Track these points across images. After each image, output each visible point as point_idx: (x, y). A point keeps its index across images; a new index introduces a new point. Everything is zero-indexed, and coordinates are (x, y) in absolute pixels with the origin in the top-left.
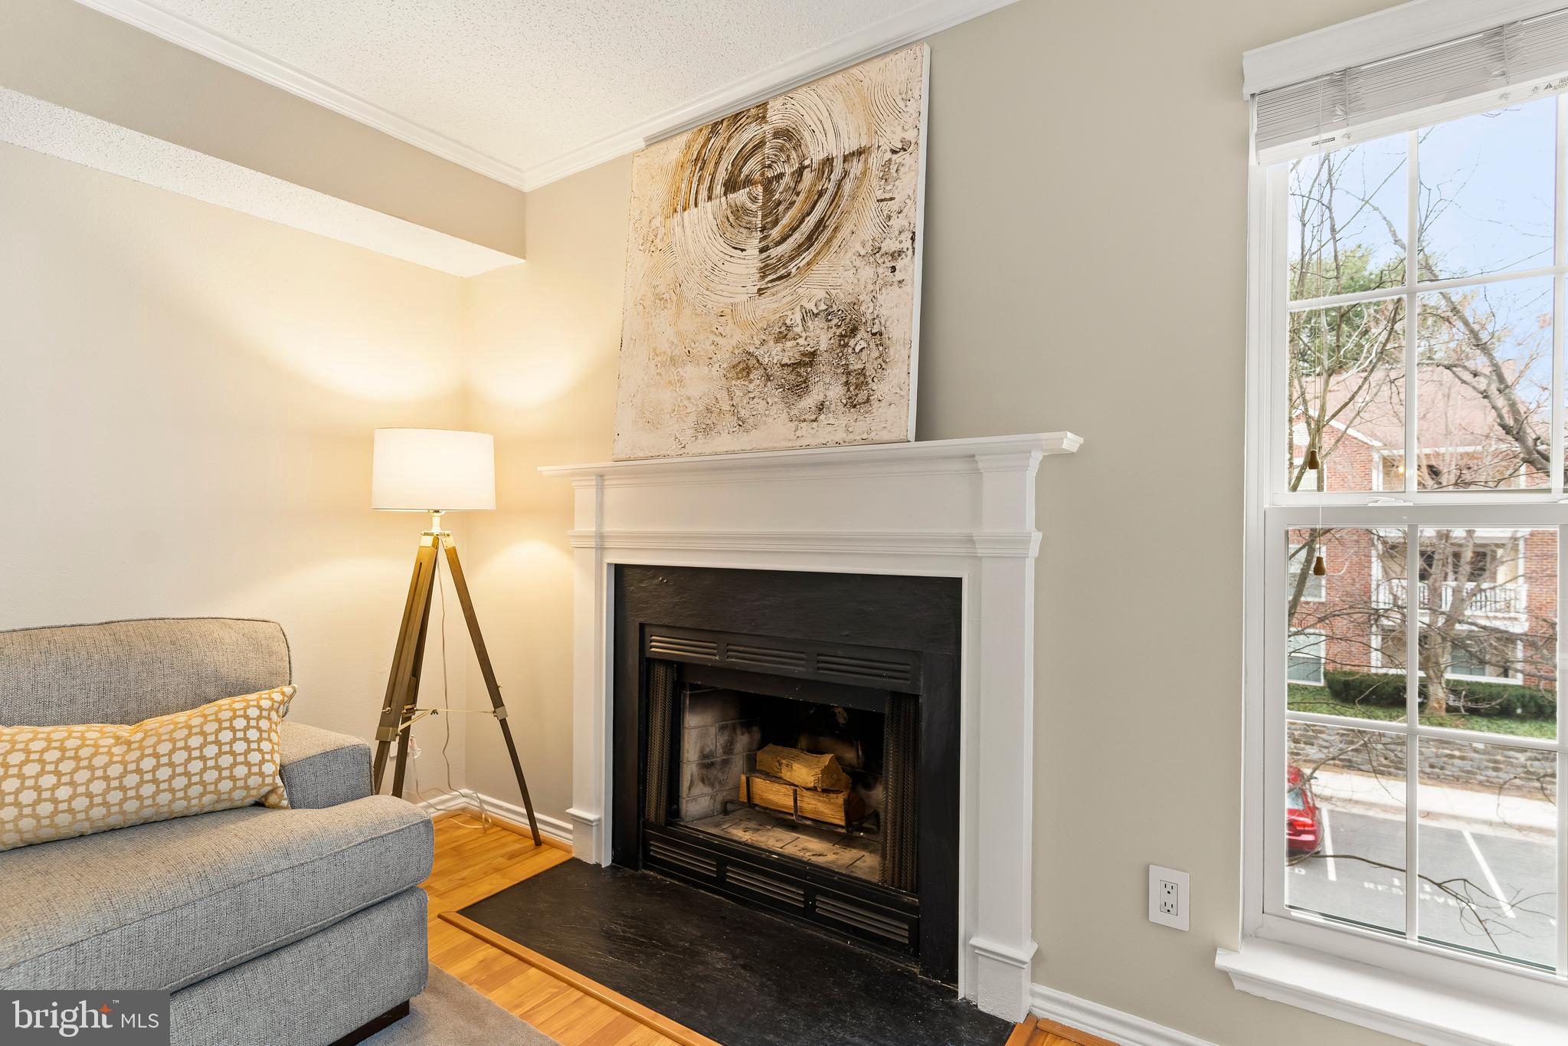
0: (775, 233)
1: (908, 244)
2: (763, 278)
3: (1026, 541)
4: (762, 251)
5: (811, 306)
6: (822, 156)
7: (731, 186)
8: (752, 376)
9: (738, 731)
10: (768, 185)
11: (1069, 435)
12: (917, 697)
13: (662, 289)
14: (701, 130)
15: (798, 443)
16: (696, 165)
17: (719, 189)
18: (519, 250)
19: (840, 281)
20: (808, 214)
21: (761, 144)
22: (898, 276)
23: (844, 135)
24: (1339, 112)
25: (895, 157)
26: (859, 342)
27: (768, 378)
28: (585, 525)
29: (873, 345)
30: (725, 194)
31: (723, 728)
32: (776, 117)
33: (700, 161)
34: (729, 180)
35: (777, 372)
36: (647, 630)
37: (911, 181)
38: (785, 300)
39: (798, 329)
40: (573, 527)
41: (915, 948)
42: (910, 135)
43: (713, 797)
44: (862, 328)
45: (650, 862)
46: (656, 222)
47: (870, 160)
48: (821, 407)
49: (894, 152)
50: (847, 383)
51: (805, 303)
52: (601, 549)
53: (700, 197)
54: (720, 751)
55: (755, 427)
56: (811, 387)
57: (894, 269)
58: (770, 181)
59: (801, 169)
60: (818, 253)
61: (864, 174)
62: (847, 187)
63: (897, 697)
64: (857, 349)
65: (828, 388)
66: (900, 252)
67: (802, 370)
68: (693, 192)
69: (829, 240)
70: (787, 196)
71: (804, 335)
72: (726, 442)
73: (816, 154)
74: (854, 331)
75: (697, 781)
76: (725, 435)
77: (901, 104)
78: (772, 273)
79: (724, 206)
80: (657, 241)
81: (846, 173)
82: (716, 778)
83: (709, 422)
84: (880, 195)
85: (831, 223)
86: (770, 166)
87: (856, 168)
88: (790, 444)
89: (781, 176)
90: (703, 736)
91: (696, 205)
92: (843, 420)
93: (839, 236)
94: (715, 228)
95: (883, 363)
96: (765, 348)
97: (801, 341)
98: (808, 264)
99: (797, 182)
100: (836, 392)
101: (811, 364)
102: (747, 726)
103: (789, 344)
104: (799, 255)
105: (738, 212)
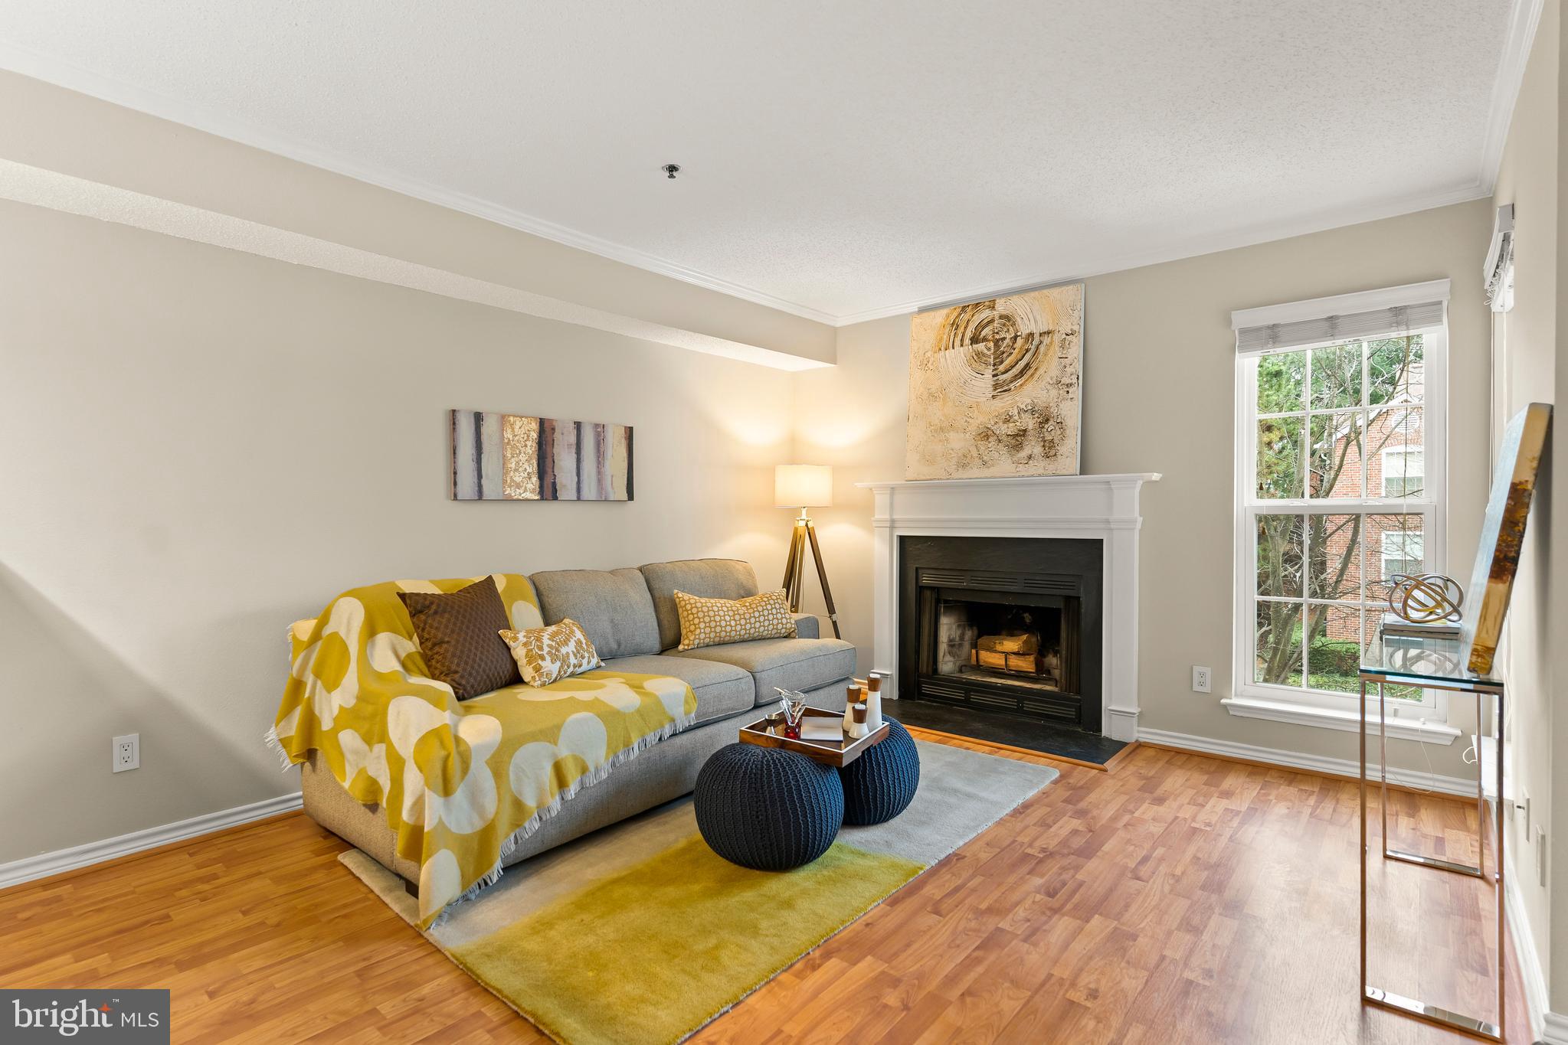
0: (1002, 368)
1: (1075, 380)
2: (995, 390)
3: (1135, 521)
4: (994, 376)
5: (1023, 406)
6: (1028, 331)
7: (975, 340)
8: (990, 440)
9: (967, 629)
10: (997, 343)
11: (1155, 474)
12: (1079, 598)
13: (933, 390)
14: (955, 309)
15: (1018, 474)
16: (952, 327)
17: (967, 341)
18: (833, 361)
19: (1039, 396)
20: (1020, 360)
21: (992, 321)
22: (1070, 396)
23: (1040, 323)
24: (1270, 342)
25: (1067, 337)
26: (1050, 426)
27: (1000, 441)
28: (881, 514)
29: (1057, 428)
30: (971, 344)
31: (959, 626)
32: (1001, 307)
33: (955, 325)
34: (973, 337)
35: (1004, 438)
36: (920, 572)
37: (1075, 351)
38: (1008, 403)
39: (1016, 418)
40: (874, 516)
41: (1078, 720)
42: (1076, 328)
43: (954, 663)
44: (1051, 419)
45: (922, 695)
46: (929, 354)
47: (1054, 337)
48: (1030, 457)
49: (1067, 335)
50: (1044, 446)
51: (1019, 404)
52: (892, 528)
53: (955, 344)
54: (958, 638)
55: (993, 465)
56: (1024, 447)
57: (1068, 392)
58: (998, 340)
59: (1016, 337)
60: (1026, 381)
61: (1051, 343)
62: (1042, 349)
63: (1068, 599)
64: (1049, 430)
65: (1033, 447)
66: (1071, 385)
67: (1019, 438)
68: (951, 341)
69: (1032, 375)
70: (1008, 349)
71: (1019, 420)
72: (975, 473)
73: (1024, 330)
74: (1047, 420)
75: (947, 654)
76: (975, 469)
77: (1071, 312)
78: (1000, 388)
79: (971, 350)
80: (929, 365)
81: (1041, 342)
82: (956, 652)
83: (966, 462)
84: (1060, 355)
85: (1034, 366)
86: (997, 333)
87: (1046, 340)
88: (1013, 475)
89: (1004, 339)
90: (950, 629)
91: (953, 348)
92: (1042, 464)
93: (1038, 373)
94: (966, 362)
95: (1063, 437)
96: (997, 426)
97: (1018, 424)
98: (1021, 385)
99: (1013, 343)
100: (1038, 450)
101: (1024, 435)
102: (971, 626)
103: (1011, 425)
104: (1016, 380)
105: (979, 354)
